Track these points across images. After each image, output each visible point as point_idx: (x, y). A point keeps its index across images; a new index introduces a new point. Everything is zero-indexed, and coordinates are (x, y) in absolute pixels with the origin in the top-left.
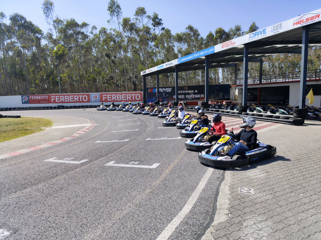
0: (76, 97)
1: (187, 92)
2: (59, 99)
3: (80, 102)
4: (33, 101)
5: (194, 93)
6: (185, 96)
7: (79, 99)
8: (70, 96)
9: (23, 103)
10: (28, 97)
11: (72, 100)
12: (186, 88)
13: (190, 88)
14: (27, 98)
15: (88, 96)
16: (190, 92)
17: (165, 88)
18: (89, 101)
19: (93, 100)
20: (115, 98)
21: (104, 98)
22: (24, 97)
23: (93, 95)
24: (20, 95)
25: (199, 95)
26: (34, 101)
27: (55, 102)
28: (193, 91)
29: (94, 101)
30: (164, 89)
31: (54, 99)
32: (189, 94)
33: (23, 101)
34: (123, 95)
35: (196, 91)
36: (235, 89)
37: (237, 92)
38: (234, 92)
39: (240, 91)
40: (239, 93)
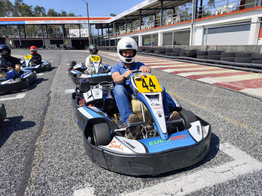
36: (9, 41)
37: (11, 42)
38: (9, 42)
39: (13, 42)
40: (12, 43)
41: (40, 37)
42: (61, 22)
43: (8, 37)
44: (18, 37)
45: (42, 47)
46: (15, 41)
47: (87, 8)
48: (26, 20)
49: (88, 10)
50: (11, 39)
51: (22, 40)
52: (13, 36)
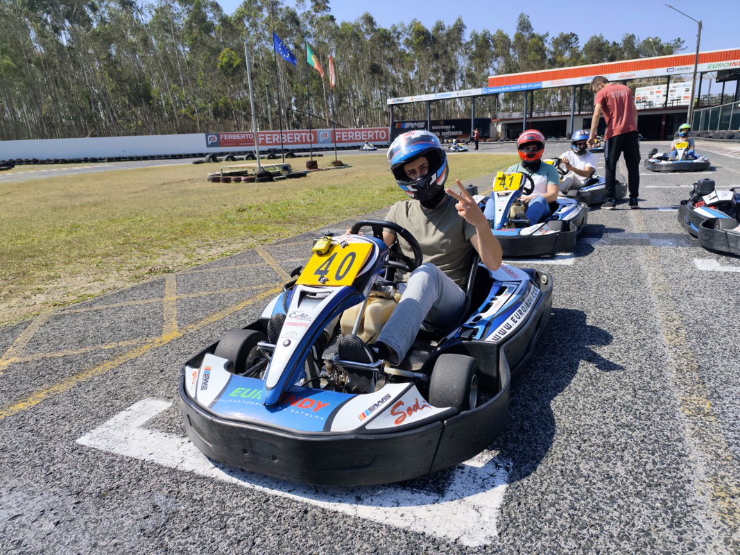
0: (297, 136)
1: (443, 127)
2: (270, 139)
3: (302, 143)
4: (226, 143)
5: (452, 130)
6: (441, 134)
7: (301, 139)
8: (288, 135)
9: (208, 146)
10: (218, 136)
11: (290, 140)
12: (442, 123)
13: (447, 122)
14: (216, 138)
15: (315, 133)
16: (447, 127)
17: (417, 122)
18: (316, 141)
19: (321, 140)
20: (352, 137)
21: (337, 137)
22: (210, 136)
23: (322, 133)
24: (203, 132)
25: (457, 132)
26: (229, 143)
27: (264, 143)
28: (449, 127)
29: (324, 142)
30: (415, 123)
31: (263, 139)
32: (445, 130)
33: (209, 143)
34: (363, 132)
35: (453, 127)
36: (497, 124)
37: (499, 128)
38: (496, 128)
39: (504, 127)
40: (502, 129)
41: (563, 114)
42: (622, 77)
43: (495, 117)
44: (516, 115)
45: (565, 137)
46: (508, 124)
47: (699, 36)
48: (545, 80)
49: (699, 39)
50: (501, 120)
51: (528, 121)
52: (506, 115)
